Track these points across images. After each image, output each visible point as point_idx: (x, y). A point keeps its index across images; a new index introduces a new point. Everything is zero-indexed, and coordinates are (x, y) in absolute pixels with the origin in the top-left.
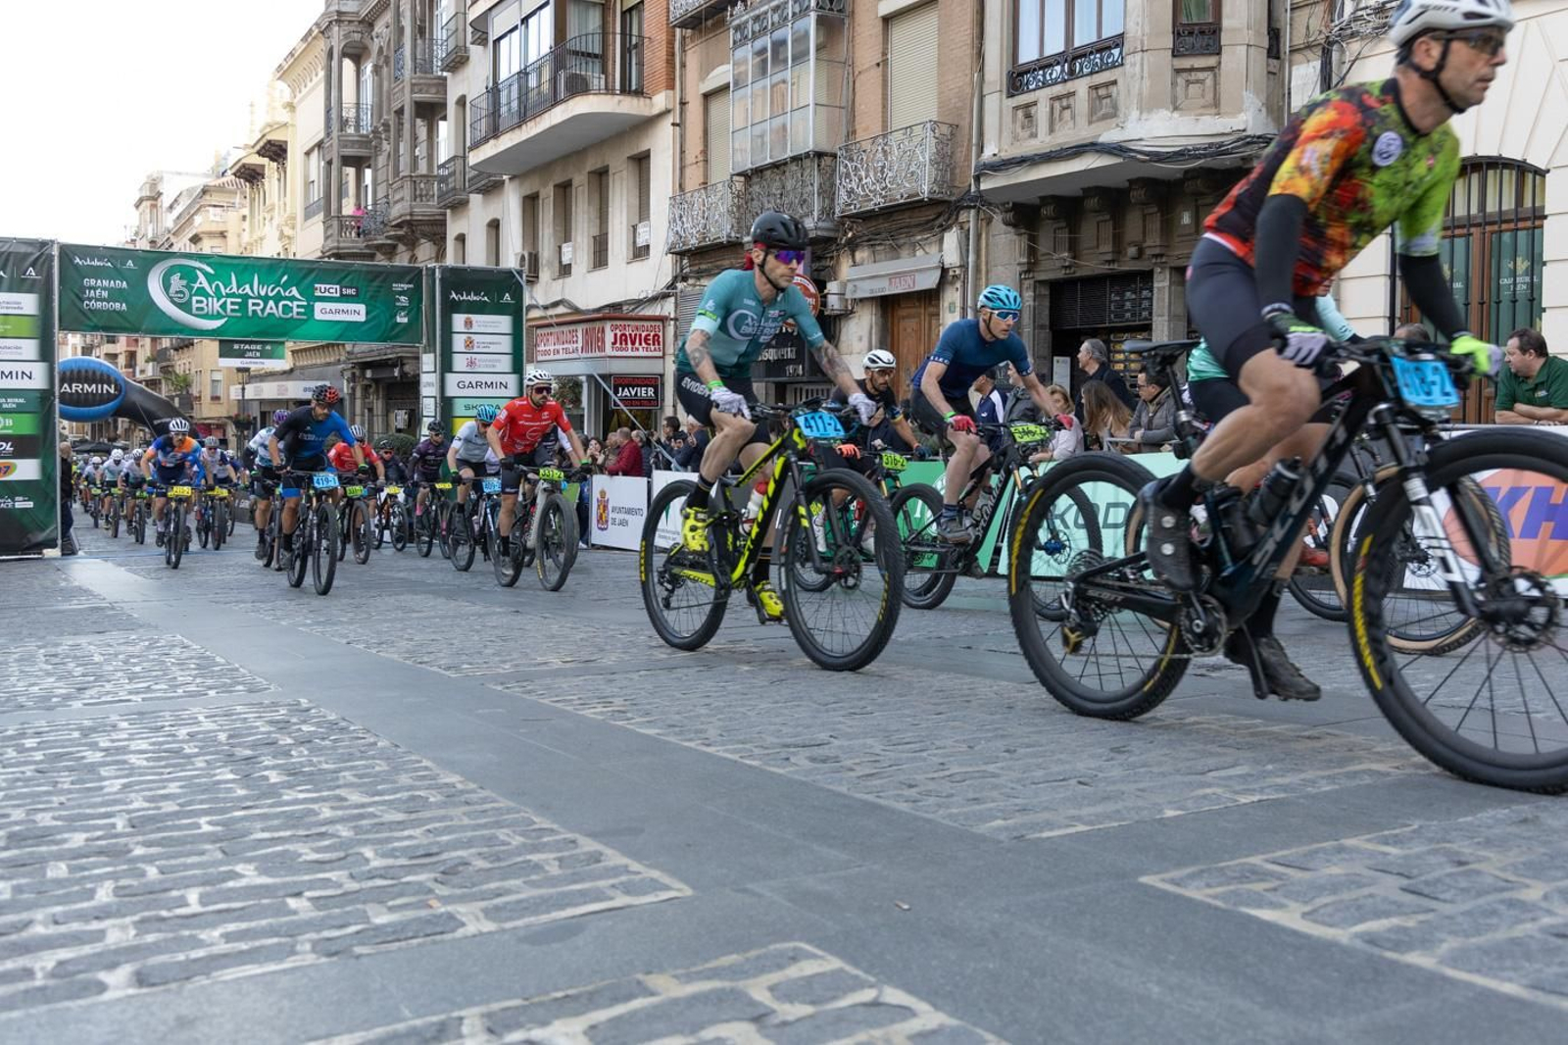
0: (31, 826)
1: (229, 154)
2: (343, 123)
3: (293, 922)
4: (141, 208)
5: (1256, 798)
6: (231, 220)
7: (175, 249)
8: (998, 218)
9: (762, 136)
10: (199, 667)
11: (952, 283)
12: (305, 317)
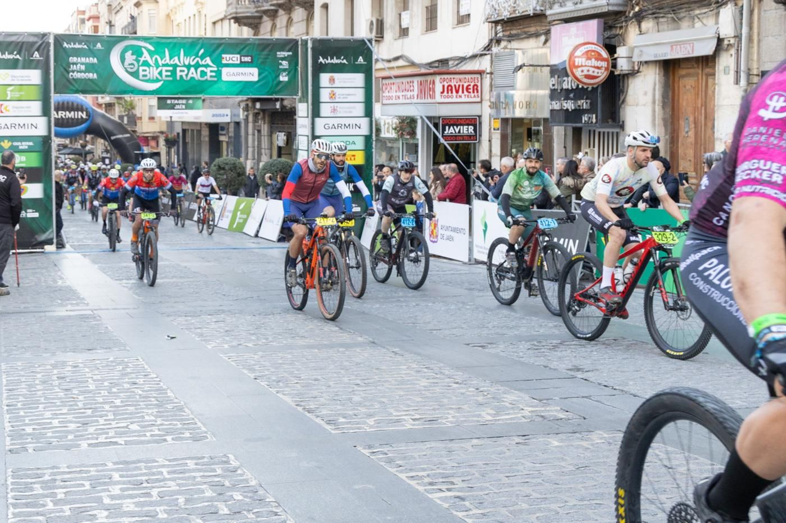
11: (727, 50)
12: (215, 79)
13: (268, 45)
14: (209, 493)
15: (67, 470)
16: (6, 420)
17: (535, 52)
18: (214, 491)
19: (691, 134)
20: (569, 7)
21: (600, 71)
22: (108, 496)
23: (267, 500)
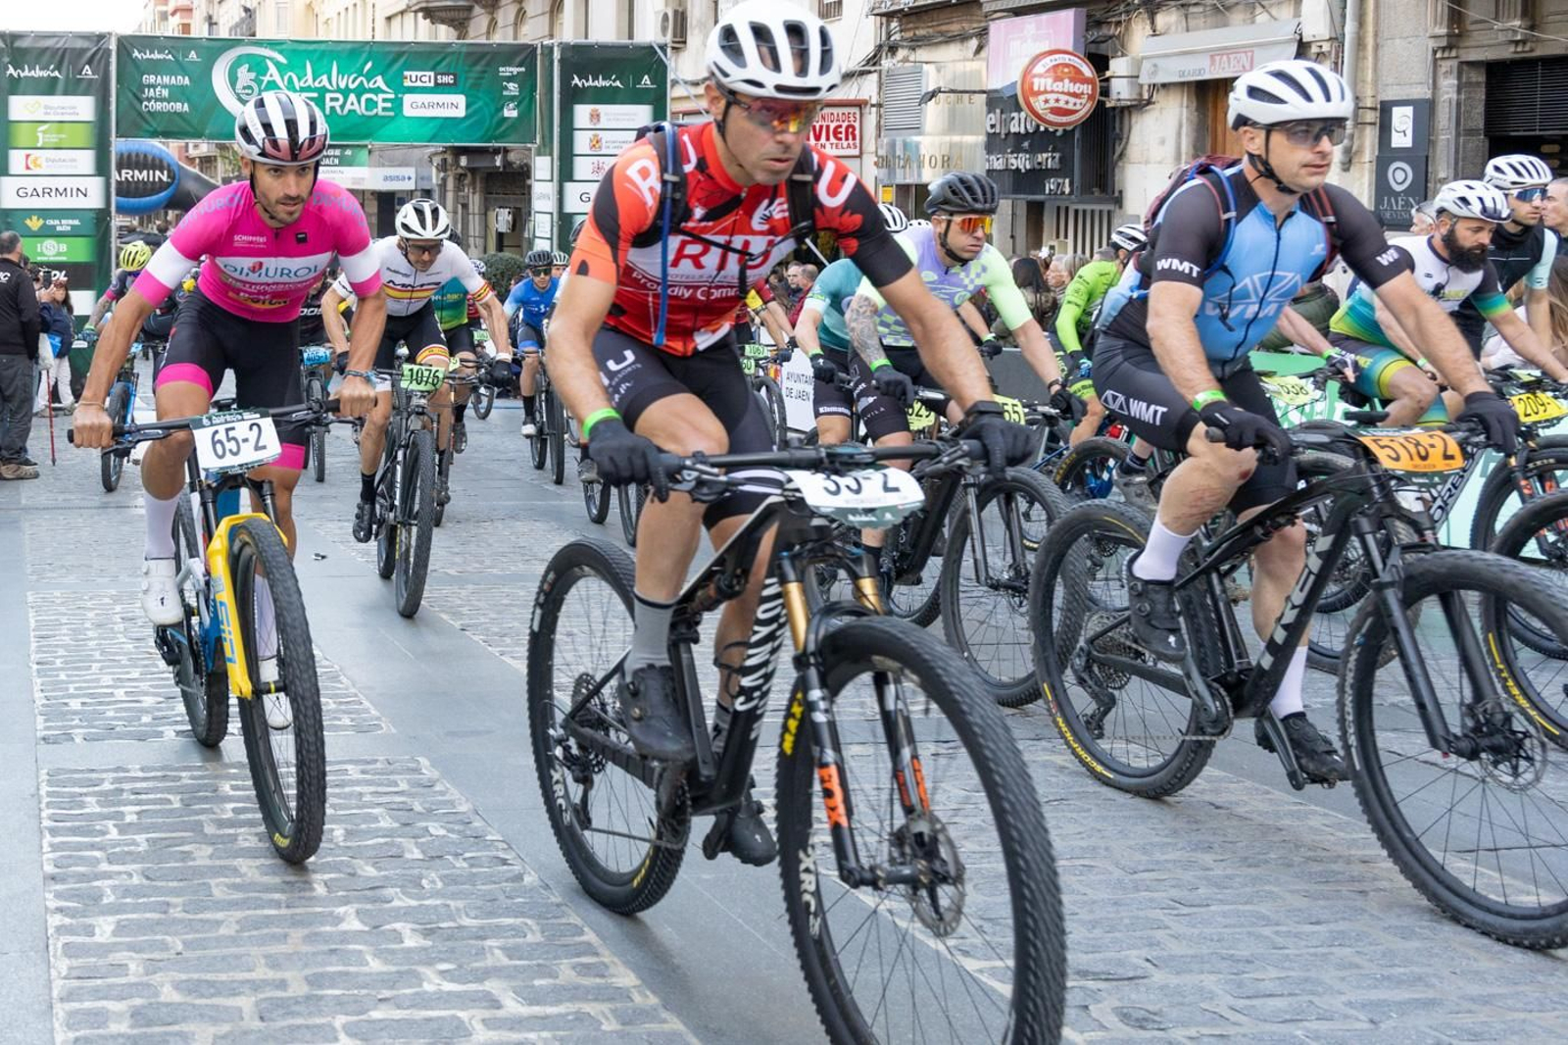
12: (392, 114)
13: (483, 55)
14: (386, 823)
15: (141, 774)
16: (37, 688)
17: (960, 67)
18: (395, 819)
21: (1078, 101)
22: (212, 821)
23: (489, 838)
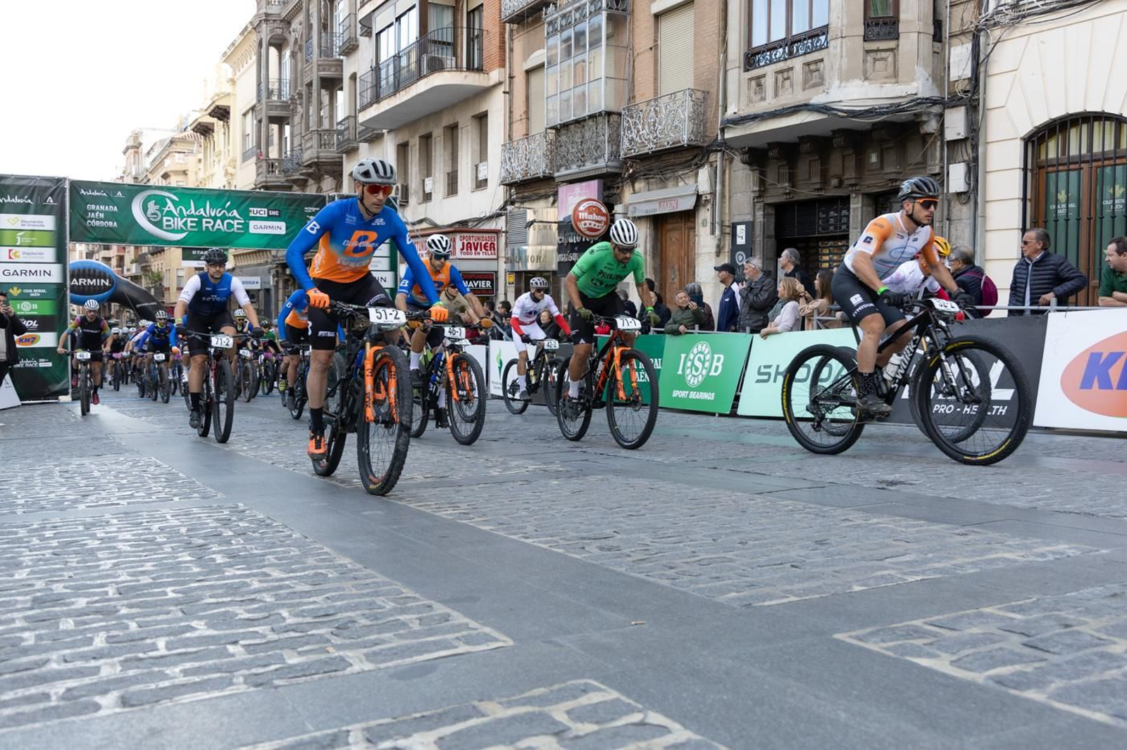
0: (48, 593)
1: (189, 115)
2: (270, 93)
3: (231, 662)
4: (127, 154)
5: (919, 578)
6: (190, 162)
7: (151, 183)
8: (737, 159)
9: (568, 100)
10: (168, 480)
11: (704, 206)
12: (243, 232)
13: (296, 200)
17: (545, 211)
19: (676, 280)
20: (574, 169)
21: (600, 225)
